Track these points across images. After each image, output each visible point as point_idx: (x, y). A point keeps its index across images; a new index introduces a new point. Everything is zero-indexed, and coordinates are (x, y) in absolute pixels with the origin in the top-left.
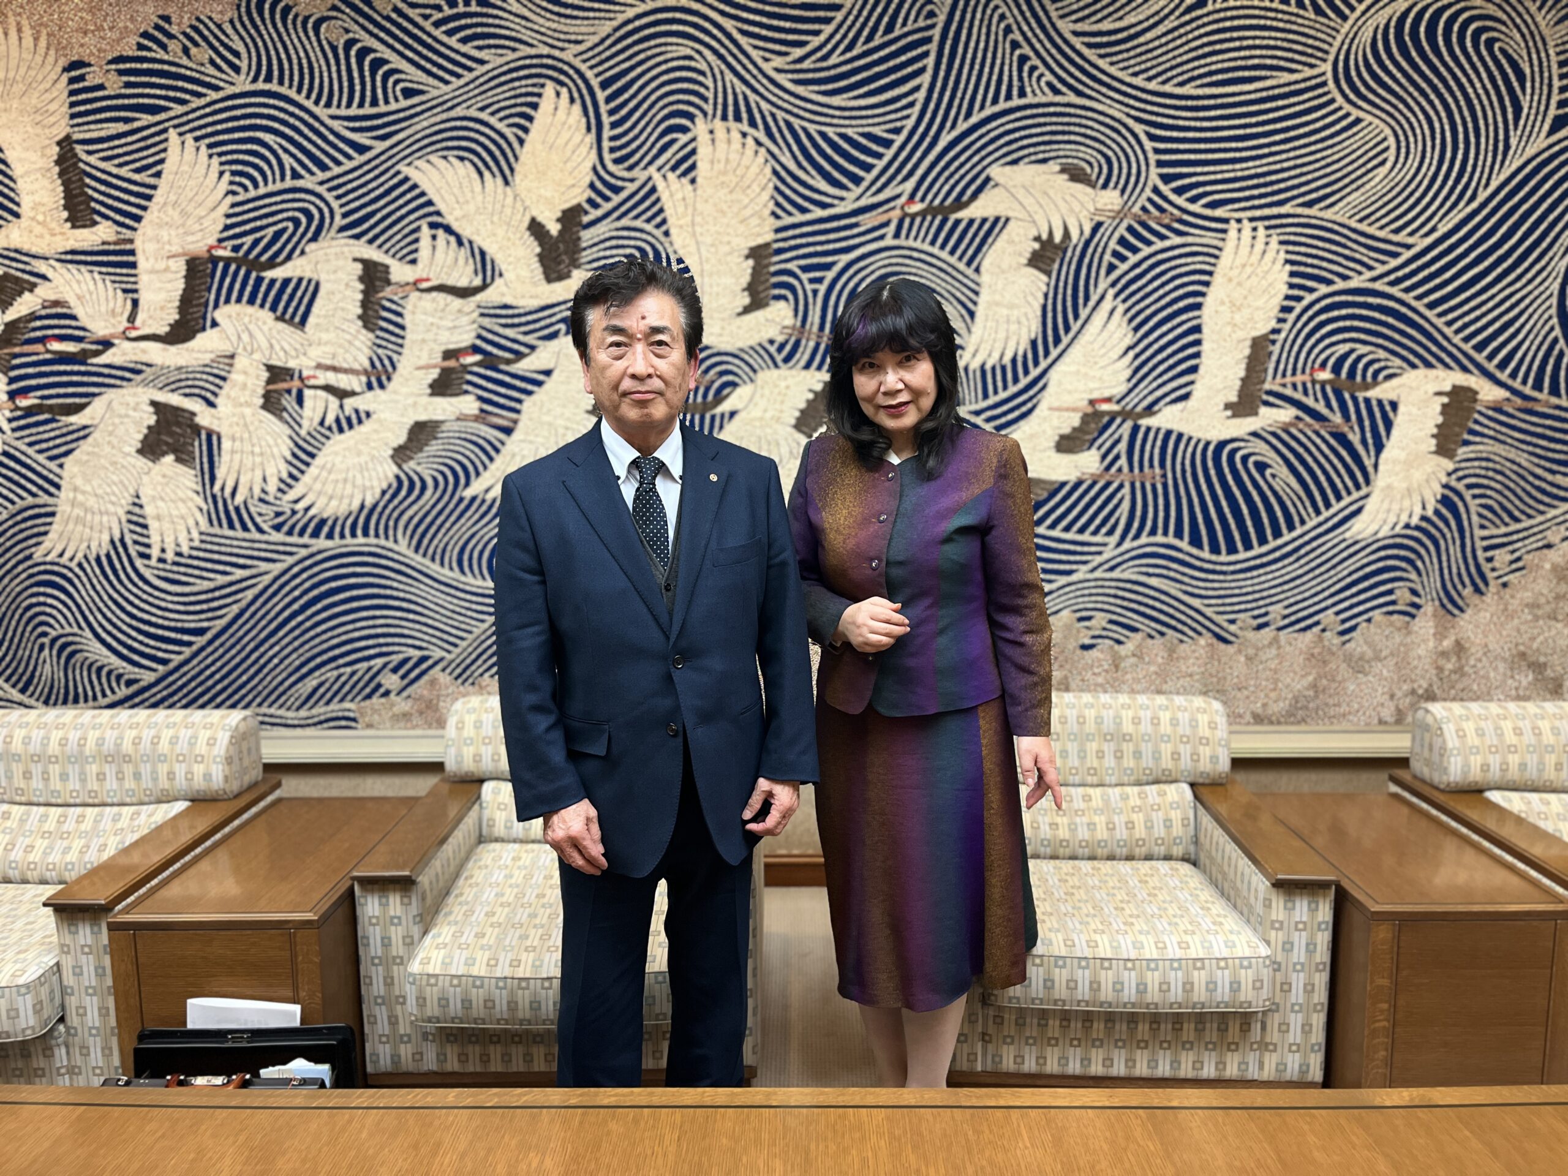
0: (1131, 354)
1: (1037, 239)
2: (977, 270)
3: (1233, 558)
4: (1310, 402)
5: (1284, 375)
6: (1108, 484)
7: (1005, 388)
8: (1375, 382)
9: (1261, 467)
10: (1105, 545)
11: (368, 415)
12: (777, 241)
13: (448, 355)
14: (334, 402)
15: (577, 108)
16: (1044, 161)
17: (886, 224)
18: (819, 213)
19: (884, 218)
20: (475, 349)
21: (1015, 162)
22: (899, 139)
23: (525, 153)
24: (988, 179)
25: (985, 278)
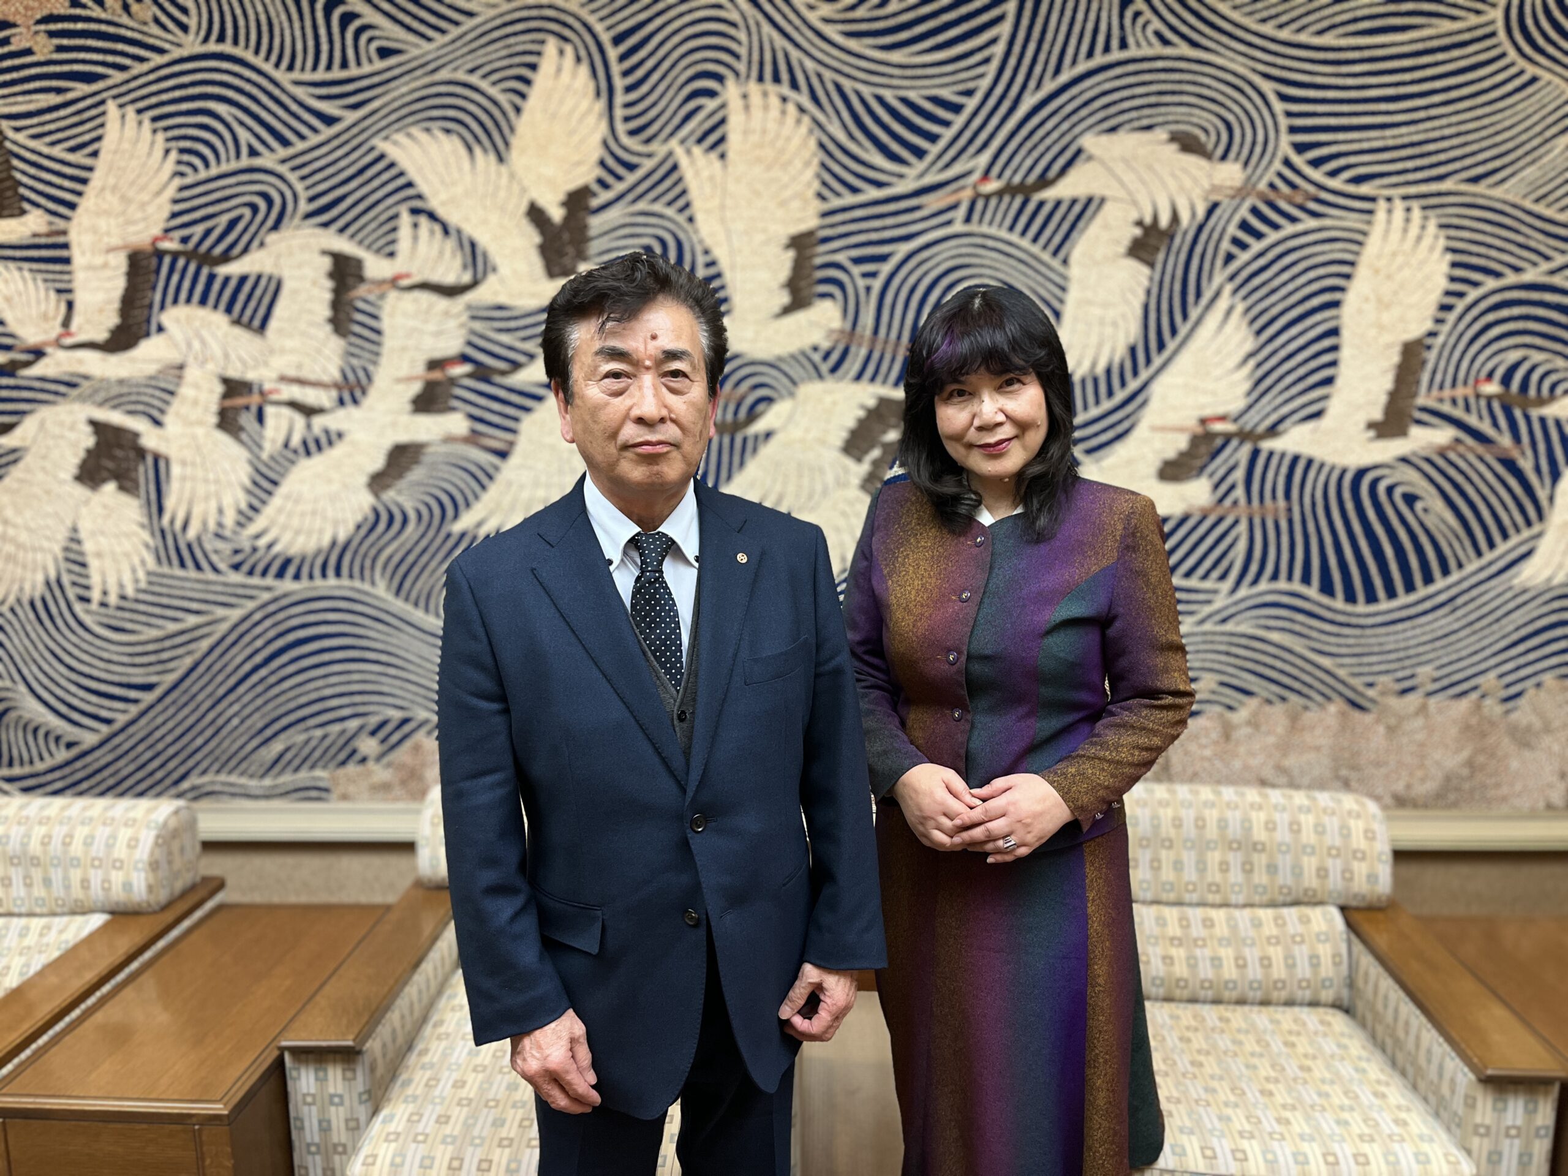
0: (1252, 363)
1: (1139, 223)
2: (1065, 262)
3: (1372, 608)
4: (1472, 420)
5: (1441, 387)
6: (1220, 520)
7: (1097, 402)
8: (1552, 397)
9: (1410, 499)
10: (1215, 592)
11: (340, 435)
12: (823, 227)
13: (434, 365)
14: (299, 420)
15: (584, 70)
16: (1149, 128)
17: (954, 207)
18: (874, 193)
19: (951, 200)
20: (464, 358)
21: (1113, 130)
22: (971, 104)
23: (523, 124)
24: (1079, 152)
25: (1075, 271)
